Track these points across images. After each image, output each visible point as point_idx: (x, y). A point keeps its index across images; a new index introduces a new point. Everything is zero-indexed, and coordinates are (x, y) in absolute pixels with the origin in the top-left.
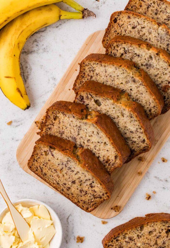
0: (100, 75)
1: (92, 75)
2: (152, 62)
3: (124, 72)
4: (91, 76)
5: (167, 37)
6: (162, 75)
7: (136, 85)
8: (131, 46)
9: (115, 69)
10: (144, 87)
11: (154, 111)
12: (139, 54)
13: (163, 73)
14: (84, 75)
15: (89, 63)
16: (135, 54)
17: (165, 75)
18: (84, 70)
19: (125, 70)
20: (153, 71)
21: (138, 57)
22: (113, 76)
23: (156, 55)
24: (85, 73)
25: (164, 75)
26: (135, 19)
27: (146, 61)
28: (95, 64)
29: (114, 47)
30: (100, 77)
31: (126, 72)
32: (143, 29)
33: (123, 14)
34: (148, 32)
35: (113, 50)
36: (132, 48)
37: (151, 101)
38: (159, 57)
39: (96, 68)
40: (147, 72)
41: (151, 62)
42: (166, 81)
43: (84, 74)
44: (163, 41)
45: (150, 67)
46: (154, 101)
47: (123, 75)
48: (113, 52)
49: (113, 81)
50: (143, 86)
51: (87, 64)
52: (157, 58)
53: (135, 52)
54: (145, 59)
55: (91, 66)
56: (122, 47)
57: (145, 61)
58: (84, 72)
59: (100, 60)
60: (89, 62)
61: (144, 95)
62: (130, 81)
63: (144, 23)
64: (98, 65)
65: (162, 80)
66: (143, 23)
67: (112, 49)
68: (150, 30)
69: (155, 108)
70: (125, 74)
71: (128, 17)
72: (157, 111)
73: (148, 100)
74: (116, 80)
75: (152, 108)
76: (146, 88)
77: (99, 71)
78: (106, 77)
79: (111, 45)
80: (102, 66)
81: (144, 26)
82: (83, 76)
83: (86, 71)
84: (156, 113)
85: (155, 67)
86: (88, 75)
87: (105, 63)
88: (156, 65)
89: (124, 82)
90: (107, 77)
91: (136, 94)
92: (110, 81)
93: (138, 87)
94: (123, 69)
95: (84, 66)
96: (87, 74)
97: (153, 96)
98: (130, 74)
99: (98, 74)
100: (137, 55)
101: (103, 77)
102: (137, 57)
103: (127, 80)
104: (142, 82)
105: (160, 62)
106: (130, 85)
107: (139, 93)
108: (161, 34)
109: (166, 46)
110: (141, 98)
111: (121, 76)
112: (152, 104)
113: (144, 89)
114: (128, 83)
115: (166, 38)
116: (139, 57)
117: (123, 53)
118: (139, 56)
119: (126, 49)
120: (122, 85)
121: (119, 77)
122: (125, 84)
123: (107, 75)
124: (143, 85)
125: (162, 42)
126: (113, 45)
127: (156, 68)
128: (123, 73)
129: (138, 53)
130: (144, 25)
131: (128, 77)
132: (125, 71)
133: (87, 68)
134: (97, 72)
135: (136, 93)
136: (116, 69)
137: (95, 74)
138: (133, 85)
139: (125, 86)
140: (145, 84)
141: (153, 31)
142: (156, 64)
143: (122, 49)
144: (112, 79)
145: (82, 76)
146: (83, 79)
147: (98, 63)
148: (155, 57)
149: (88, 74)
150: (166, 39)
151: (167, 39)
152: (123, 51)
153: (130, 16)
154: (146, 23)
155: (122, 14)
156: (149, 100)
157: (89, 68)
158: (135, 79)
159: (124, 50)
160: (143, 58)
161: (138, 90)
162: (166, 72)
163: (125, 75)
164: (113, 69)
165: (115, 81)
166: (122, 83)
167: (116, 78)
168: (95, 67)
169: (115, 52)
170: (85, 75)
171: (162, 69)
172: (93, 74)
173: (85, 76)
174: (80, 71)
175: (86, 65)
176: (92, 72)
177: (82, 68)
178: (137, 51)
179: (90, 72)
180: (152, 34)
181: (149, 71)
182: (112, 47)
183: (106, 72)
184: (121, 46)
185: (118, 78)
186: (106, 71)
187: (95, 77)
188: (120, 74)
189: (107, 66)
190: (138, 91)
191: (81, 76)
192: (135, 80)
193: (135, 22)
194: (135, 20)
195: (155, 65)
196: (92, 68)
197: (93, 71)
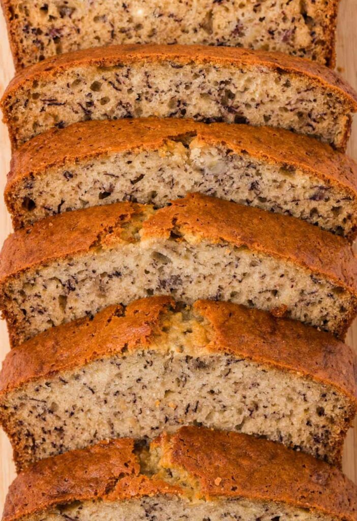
0: (82, 410)
1: (59, 424)
2: (173, 268)
3: (149, 360)
4: (56, 429)
5: (235, 167)
6: (235, 284)
7: (218, 373)
8: (71, 262)
9: (113, 367)
10: (246, 362)
11: (334, 406)
12: (114, 268)
13: (235, 277)
14: (34, 441)
15: (20, 398)
16: (103, 275)
17: (244, 281)
18: (21, 423)
19: (148, 352)
20: (200, 289)
21: (121, 279)
22: (123, 389)
23: (172, 244)
24: (31, 430)
25: (240, 282)
26: (93, 170)
27: (153, 274)
28: (41, 391)
29: (22, 293)
30: (86, 413)
31: (154, 356)
32: (139, 184)
33: (44, 176)
34: (162, 184)
35: (23, 301)
36: (81, 267)
37: (300, 388)
38: (183, 243)
39: (53, 398)
40: (182, 302)
41: (171, 272)
42: (263, 295)
43: (29, 435)
44: (228, 184)
45: (181, 284)
46: (311, 384)
47: (154, 370)
48: (28, 309)
49: (135, 402)
50: (241, 363)
51: (18, 402)
52: (183, 251)
53: (100, 271)
54: (147, 272)
55: (34, 403)
56: (44, 281)
57: (149, 276)
58: (26, 432)
59: (46, 370)
60: (18, 395)
61: (263, 384)
62: (187, 372)
63: (132, 167)
64: (52, 385)
65: (247, 297)
66: (125, 168)
67: (20, 301)
68: (165, 176)
69: (327, 398)
70: (155, 363)
71: (65, 175)
72: (340, 403)
73: (289, 391)
74: (142, 393)
75: (320, 405)
76: (255, 363)
77: (69, 399)
78: (103, 403)
79: (6, 295)
80: (65, 382)
81: (136, 172)
82: (32, 444)
83: (29, 424)
84: (346, 409)
85: (194, 275)
86: (45, 433)
87: (72, 369)
88: (195, 269)
89: (173, 387)
90: (106, 402)
91: (238, 397)
92: (128, 408)
93: (227, 375)
94: (139, 355)
95: (12, 414)
96: (37, 431)
97: (295, 373)
98: (173, 352)
99: (71, 410)
100: (110, 276)
101: (96, 409)
102: (115, 278)
103: (176, 376)
104: (226, 354)
105: (199, 255)
106: (199, 384)
107: (244, 389)
108: (210, 167)
109: (250, 194)
110: (262, 397)
111: (150, 375)
112: (309, 394)
113: (249, 369)
114: (186, 380)
115: (232, 171)
116: (123, 277)
117: (63, 294)
118: (118, 274)
119: (64, 279)
120: (171, 396)
121: (145, 381)
122: (179, 389)
123: (102, 397)
124: (237, 361)
125: (226, 188)
126: (12, 291)
127: (199, 277)
128: (148, 363)
129: (112, 269)
130: (133, 171)
131: (172, 364)
132: (149, 355)
133: (24, 414)
134: (63, 406)
135: (235, 393)
136: (118, 365)
137: (65, 417)
138: (207, 378)
139: (184, 393)
140: (241, 355)
141: (175, 173)
142: (191, 267)
143: (52, 287)
144: (131, 398)
145: (26, 447)
146: (37, 452)
147: (49, 381)
148: (174, 250)
149: (43, 428)
150: (236, 174)
151: (241, 172)
152: (57, 287)
153: (70, 170)
154: (137, 164)
155: (39, 177)
156: (294, 389)
157: (31, 412)
158: (198, 359)
159: (60, 285)
160: (138, 272)
161: (232, 381)
162: (240, 271)
163: (159, 364)
164: (107, 372)
165: (140, 398)
166: (167, 392)
167: (137, 389)
168: (48, 397)
169: (35, 303)
170: (36, 437)
171: (219, 269)
172: (59, 418)
173: (38, 442)
174: (12, 436)
175: (15, 408)
176: (48, 416)
177: (8, 424)
178: (103, 266)
179: (44, 419)
180: (178, 183)
181: (186, 296)
182: (13, 297)
183: (93, 392)
184: (40, 281)
185: (144, 387)
186: (92, 387)
187: (71, 426)
188: (140, 371)
189: (81, 373)
190: (235, 383)
191: (24, 449)
192: (202, 360)
193: (98, 178)
194: (95, 173)
195: (189, 271)
196: (42, 404)
197: (51, 412)
